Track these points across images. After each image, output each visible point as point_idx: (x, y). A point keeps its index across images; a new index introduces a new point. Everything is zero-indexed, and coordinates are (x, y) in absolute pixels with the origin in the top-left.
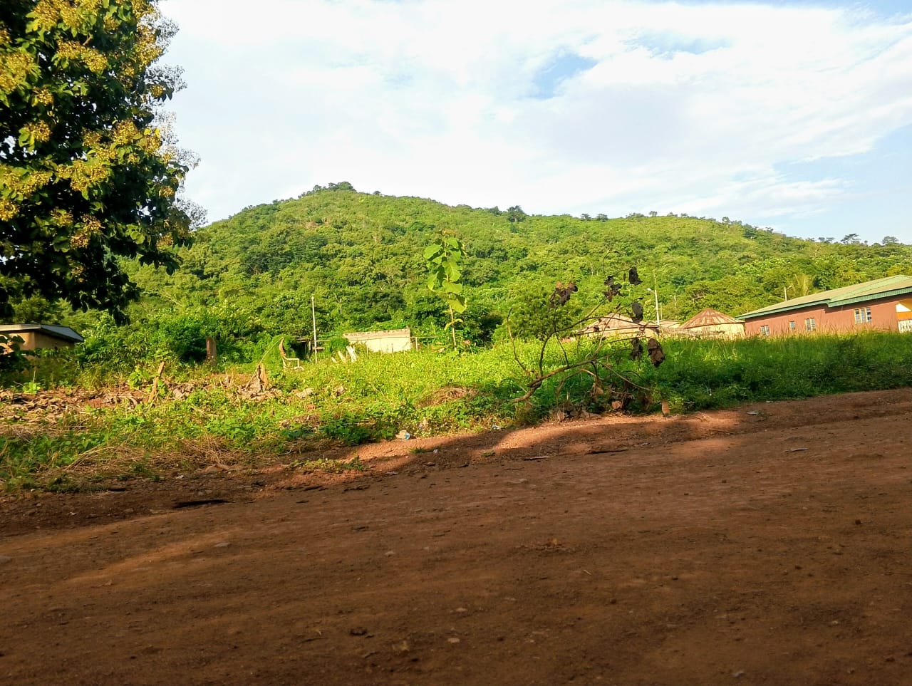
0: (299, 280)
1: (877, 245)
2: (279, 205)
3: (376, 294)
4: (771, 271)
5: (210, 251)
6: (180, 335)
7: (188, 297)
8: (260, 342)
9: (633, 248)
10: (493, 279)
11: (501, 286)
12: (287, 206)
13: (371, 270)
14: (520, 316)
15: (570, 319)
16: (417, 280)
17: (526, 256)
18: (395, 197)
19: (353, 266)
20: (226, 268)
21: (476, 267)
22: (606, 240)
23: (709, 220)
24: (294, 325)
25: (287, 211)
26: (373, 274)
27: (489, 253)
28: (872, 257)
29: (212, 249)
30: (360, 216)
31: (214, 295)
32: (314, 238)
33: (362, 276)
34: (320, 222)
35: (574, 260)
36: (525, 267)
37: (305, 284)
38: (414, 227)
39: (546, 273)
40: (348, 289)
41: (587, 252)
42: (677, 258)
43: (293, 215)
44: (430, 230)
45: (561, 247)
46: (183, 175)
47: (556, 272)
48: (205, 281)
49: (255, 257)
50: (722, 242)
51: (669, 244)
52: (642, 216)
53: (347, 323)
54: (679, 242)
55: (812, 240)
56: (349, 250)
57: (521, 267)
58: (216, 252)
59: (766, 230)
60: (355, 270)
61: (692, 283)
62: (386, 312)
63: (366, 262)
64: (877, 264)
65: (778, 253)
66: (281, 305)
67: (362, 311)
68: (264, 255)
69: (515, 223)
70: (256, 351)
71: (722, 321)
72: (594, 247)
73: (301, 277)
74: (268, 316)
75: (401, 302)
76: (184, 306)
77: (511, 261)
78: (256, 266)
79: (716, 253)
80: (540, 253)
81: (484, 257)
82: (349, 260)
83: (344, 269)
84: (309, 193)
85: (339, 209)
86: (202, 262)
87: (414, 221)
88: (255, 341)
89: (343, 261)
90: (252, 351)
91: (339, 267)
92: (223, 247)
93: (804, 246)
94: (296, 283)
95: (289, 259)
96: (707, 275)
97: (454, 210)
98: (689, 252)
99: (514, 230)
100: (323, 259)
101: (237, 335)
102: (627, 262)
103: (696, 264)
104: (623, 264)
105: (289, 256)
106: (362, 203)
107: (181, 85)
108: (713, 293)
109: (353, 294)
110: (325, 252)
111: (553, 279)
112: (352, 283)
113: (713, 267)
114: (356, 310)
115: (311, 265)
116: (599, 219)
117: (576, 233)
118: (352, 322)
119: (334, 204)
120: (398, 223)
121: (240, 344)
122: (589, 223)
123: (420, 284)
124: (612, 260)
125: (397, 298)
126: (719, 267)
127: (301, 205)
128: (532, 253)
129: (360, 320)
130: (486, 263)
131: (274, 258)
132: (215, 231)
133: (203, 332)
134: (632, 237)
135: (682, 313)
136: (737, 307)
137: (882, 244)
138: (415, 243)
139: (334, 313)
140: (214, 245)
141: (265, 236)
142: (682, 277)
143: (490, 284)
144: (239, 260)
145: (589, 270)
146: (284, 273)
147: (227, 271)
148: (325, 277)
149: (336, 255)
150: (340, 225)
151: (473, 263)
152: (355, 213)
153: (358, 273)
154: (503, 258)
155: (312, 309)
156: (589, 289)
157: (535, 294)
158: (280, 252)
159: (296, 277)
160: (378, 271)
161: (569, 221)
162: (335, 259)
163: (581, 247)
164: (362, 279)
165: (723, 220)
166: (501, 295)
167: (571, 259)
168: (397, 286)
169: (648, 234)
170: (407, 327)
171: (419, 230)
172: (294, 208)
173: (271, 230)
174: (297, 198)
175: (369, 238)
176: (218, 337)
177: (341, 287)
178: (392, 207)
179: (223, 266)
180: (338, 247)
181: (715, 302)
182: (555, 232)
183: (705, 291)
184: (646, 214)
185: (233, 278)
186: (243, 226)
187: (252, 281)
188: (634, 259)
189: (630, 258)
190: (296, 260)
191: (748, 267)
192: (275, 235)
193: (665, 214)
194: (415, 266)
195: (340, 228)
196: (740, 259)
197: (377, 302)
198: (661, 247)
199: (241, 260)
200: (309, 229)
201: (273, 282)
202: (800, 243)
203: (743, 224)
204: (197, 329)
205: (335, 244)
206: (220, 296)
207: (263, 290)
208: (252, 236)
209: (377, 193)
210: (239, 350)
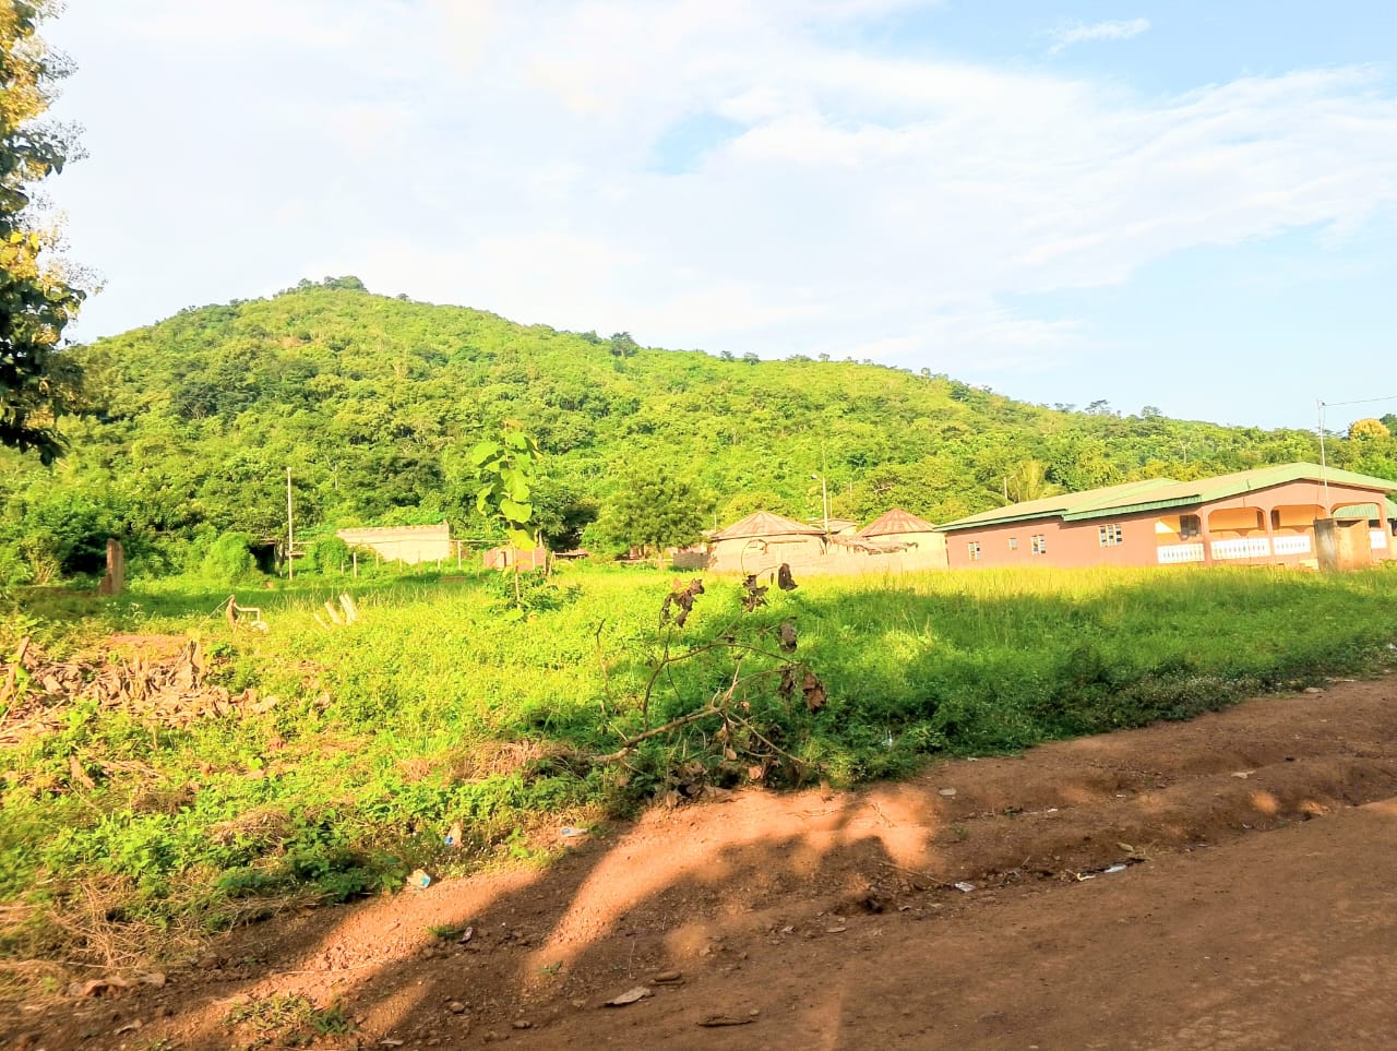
0: (268, 432)
1: (1133, 419)
2: (241, 306)
3: (395, 460)
4: (986, 452)
5: (120, 377)
6: (63, 525)
7: (80, 454)
8: (198, 541)
9: (793, 408)
10: (585, 443)
11: (598, 455)
12: (254, 311)
13: (389, 421)
14: (625, 511)
15: (700, 519)
16: (464, 439)
17: (637, 410)
18: (432, 306)
19: (359, 412)
20: (146, 407)
21: (559, 423)
22: (755, 394)
23: (901, 371)
24: (256, 511)
25: (253, 317)
26: (392, 426)
27: (581, 402)
28: (1125, 436)
29: (124, 375)
30: (373, 331)
31: (125, 453)
32: (296, 365)
33: (372, 429)
34: (307, 338)
35: (709, 421)
36: (634, 427)
37: (279, 437)
38: (461, 355)
39: (666, 438)
40: (349, 449)
41: (728, 410)
42: (857, 427)
43: (262, 325)
44: (487, 362)
45: (690, 401)
46: (76, 304)
47: (681, 438)
48: (109, 427)
49: (196, 391)
50: (921, 407)
51: (844, 405)
52: (808, 360)
53: (346, 505)
54: (859, 403)
55: (1045, 407)
56: (353, 386)
57: (629, 428)
58: (131, 380)
59: (982, 388)
60: (362, 419)
61: (875, 464)
62: (411, 490)
63: (382, 407)
64: (1133, 447)
65: (998, 424)
66: (237, 473)
67: (371, 486)
68: (212, 388)
69: (621, 358)
70: (191, 554)
71: (916, 528)
72: (738, 403)
73: (272, 426)
74: (214, 493)
75: (436, 474)
76: (71, 468)
77: (614, 416)
78: (198, 405)
79: (911, 421)
80: (658, 408)
81: (572, 408)
82: (352, 402)
83: (343, 416)
84: (291, 291)
85: (339, 319)
86: (106, 395)
87: (461, 344)
88: (191, 538)
89: (342, 404)
90: (185, 554)
91: (335, 412)
92: (144, 372)
93: (1034, 415)
94: (264, 436)
95: (253, 395)
96: (896, 454)
97: (528, 331)
98: (873, 419)
99: (620, 369)
100: (310, 398)
101: (160, 527)
102: (785, 428)
103: (881, 437)
104: (779, 431)
105: (254, 392)
106: (378, 312)
107: (79, 152)
108: (905, 484)
109: (357, 458)
110: (314, 388)
111: (676, 448)
112: (356, 440)
113: (904, 442)
114: (361, 484)
115: (289, 407)
116: (746, 360)
117: (712, 379)
118: (353, 504)
119: (331, 310)
120: (435, 346)
121: (163, 543)
122: (731, 365)
123: (468, 446)
124: (763, 424)
125: (431, 467)
126: (914, 443)
127: (276, 309)
128: (646, 408)
129: (368, 501)
130: (576, 418)
131: (227, 393)
132: (131, 345)
133: (102, 521)
134: (793, 391)
135: (860, 511)
136: (937, 505)
137: (1140, 417)
138: (463, 381)
139: (324, 487)
140: (127, 368)
141: (215, 357)
142: (862, 456)
143: (581, 451)
144: (168, 396)
145: (730, 437)
146: (242, 419)
147: (148, 410)
148: (312, 428)
149: (331, 393)
150: (340, 344)
151: (556, 418)
152: (365, 327)
153: (366, 424)
154: (602, 412)
155: (286, 481)
156: (728, 467)
157: (649, 479)
158: (237, 384)
159: (262, 427)
160: (399, 422)
161: (703, 360)
162: (332, 400)
163: (719, 401)
164: (372, 434)
165: (922, 371)
166: (597, 470)
167: (704, 419)
168: (431, 447)
169: (818, 386)
170: (445, 521)
171: (470, 360)
172: (264, 314)
173: (223, 348)
174: (271, 298)
175: (388, 369)
176: (128, 530)
177: (338, 446)
178: (425, 322)
179: (140, 404)
180: (335, 380)
181: (906, 497)
182: (681, 376)
183: (894, 479)
184: (815, 357)
185: (156, 424)
186: (179, 338)
187: (190, 429)
188: (795, 424)
189: (789, 422)
190: (264, 398)
191: (954, 444)
192: (232, 356)
193: (842, 358)
194: (462, 417)
195: (340, 349)
196: (943, 432)
197: (396, 473)
198: (834, 409)
199: (173, 395)
200: (289, 349)
201: (224, 433)
202: (1028, 410)
203: (950, 380)
204: (93, 518)
205: (331, 376)
206: (134, 454)
207: (207, 446)
208: (192, 356)
209: (403, 297)
210: (162, 553)
